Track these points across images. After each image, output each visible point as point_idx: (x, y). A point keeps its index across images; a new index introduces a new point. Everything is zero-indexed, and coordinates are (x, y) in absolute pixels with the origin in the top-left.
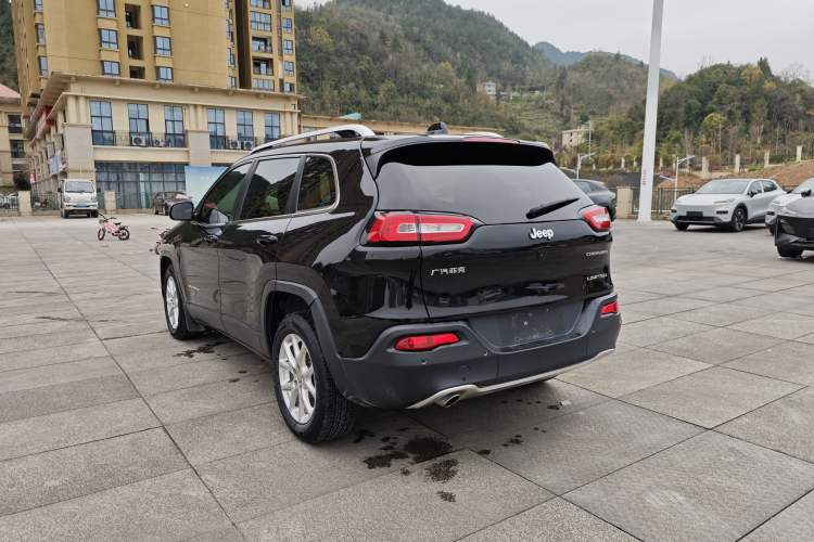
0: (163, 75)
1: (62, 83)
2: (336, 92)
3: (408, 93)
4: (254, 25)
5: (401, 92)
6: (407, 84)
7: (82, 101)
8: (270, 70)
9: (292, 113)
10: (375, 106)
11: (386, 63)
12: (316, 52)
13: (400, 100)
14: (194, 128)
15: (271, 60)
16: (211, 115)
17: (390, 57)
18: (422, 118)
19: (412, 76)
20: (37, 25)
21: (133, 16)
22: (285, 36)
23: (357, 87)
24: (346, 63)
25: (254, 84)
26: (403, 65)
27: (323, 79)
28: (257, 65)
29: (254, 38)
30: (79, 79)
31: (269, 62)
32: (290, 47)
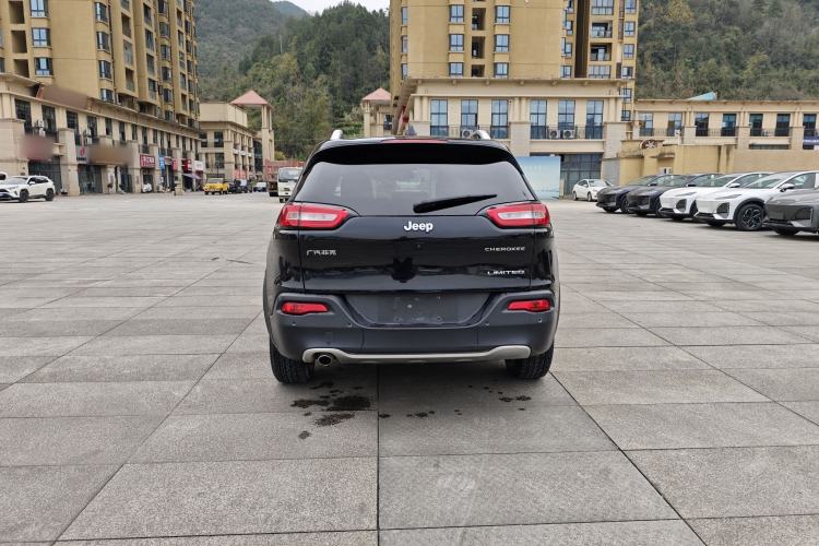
0: (499, 71)
1: (412, 86)
2: (691, 71)
3: (786, 63)
4: (595, 11)
5: (776, 64)
6: (785, 54)
7: (425, 101)
8: (608, 55)
9: (616, 99)
10: (738, 83)
11: (760, 32)
12: (673, 29)
13: (774, 73)
14: (516, 120)
15: (610, 44)
16: (534, 106)
17: (766, 24)
18: (801, 93)
19: (794, 43)
20: (402, 38)
21: (479, 19)
22: (627, 18)
23: (718, 63)
24: (708, 38)
25: (590, 70)
26: (784, 32)
27: (678, 57)
28: (595, 51)
29: (595, 25)
30: (424, 82)
31: (607, 47)
32: (632, 29)
